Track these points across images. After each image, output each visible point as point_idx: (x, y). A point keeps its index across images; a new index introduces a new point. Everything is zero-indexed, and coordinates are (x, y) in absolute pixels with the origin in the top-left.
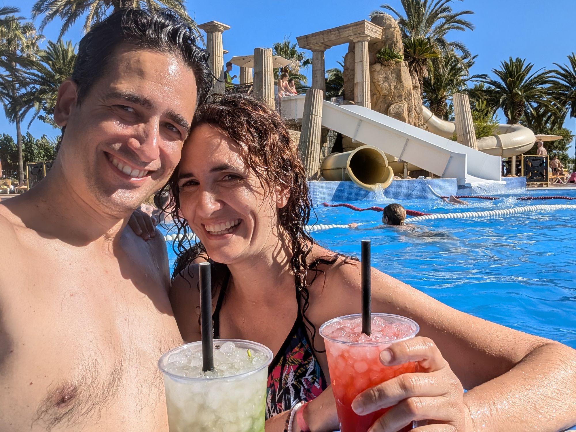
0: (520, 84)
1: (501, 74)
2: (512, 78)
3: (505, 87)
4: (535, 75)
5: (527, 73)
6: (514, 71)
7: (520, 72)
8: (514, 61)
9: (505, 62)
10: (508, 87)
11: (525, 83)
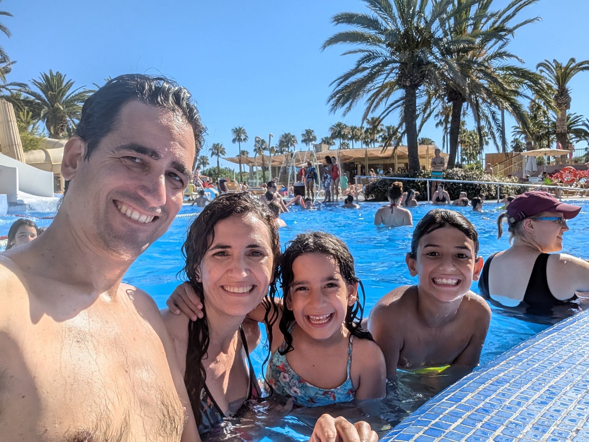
0: (61, 98)
1: (41, 86)
2: (53, 92)
3: (46, 99)
4: (77, 92)
5: (68, 89)
6: (55, 85)
7: (61, 86)
8: (55, 74)
9: (45, 75)
10: (49, 100)
11: (67, 98)
